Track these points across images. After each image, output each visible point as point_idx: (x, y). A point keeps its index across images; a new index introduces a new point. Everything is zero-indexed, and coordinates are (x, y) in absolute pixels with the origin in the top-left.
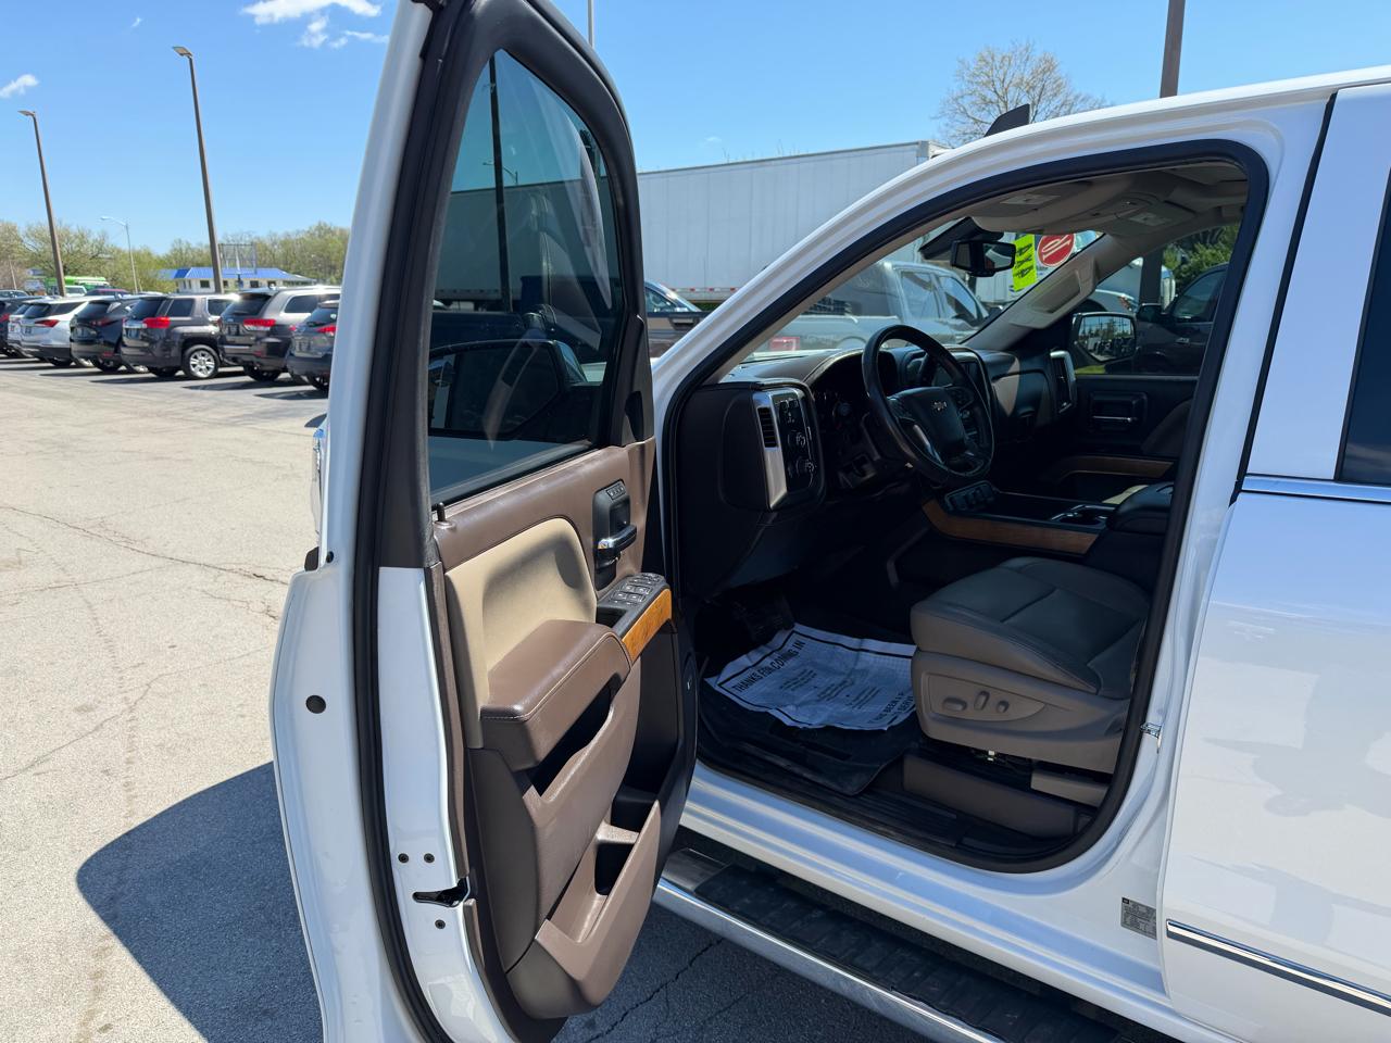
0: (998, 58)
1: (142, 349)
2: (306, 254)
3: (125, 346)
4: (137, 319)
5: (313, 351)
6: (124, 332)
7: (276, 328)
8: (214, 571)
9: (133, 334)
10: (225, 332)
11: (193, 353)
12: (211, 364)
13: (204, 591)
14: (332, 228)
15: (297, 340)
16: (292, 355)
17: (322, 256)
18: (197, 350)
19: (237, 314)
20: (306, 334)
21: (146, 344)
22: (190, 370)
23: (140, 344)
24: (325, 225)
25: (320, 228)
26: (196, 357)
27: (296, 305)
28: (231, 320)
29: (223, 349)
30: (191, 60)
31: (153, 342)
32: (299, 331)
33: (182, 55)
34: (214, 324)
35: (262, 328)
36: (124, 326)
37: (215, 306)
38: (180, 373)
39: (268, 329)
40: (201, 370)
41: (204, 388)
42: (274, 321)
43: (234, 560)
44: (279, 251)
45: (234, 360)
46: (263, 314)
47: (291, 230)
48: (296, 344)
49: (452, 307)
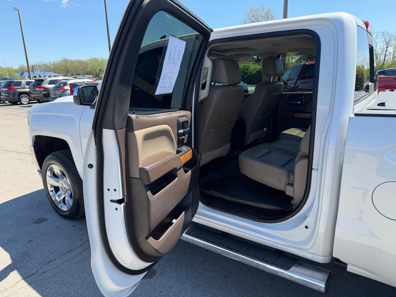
0: (255, 9)
1: (7, 96)
2: (60, 67)
3: (2, 95)
4: (5, 87)
5: (56, 95)
6: (1, 92)
7: (46, 89)
8: (20, 154)
9: (4, 92)
10: (31, 91)
11: (22, 97)
12: (28, 100)
13: (16, 158)
14: (68, 60)
15: (52, 92)
16: (50, 97)
17: (65, 68)
18: (23, 96)
19: (34, 85)
20: (54, 90)
21: (8, 95)
22: (21, 102)
23: (6, 95)
24: (66, 59)
25: (64, 60)
26: (23, 98)
27: (51, 82)
28: (32, 87)
29: (30, 96)
30: (18, 12)
31: (9, 94)
32: (52, 90)
33: (16, 10)
34: (28, 88)
35: (41, 89)
36: (1, 90)
37: (28, 83)
38: (19, 103)
39: (43, 89)
40: (25, 102)
41: (25, 107)
42: (45, 87)
43: (26, 151)
44: (52, 67)
45: (34, 98)
46: (41, 85)
47: (55, 61)
48: (51, 93)
49: (96, 82)
